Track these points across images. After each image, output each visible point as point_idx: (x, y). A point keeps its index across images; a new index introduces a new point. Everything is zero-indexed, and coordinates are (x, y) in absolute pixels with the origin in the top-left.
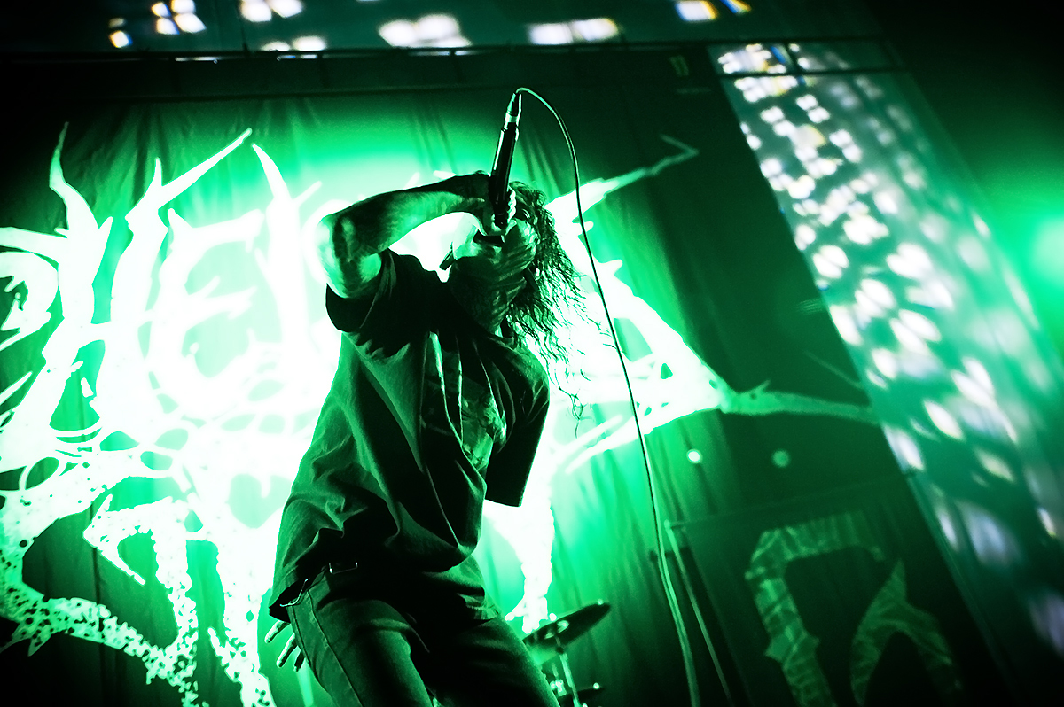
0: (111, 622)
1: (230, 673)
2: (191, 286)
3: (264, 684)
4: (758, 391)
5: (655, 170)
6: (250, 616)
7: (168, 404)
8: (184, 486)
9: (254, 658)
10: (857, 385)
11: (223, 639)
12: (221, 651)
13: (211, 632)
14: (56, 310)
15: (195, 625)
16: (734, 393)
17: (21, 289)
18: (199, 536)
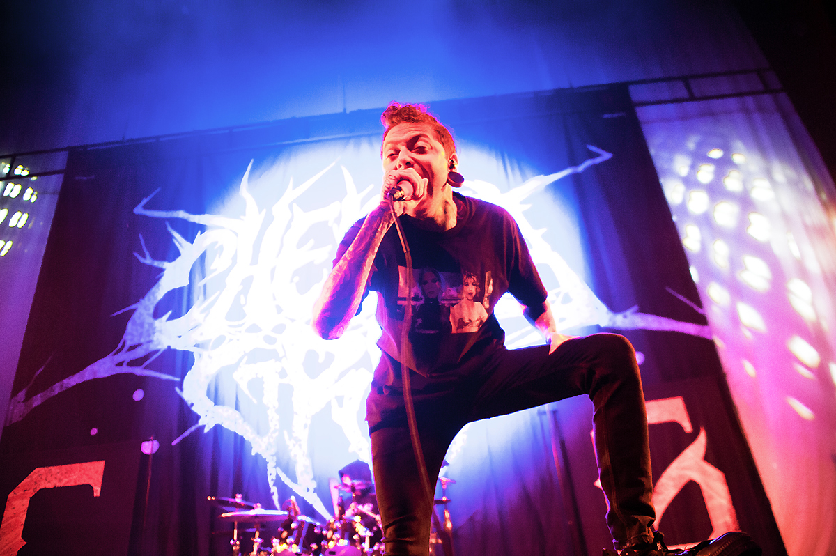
0: (240, 421)
1: (292, 454)
2: (299, 246)
3: (308, 462)
4: (628, 313)
5: (581, 168)
6: (305, 426)
7: (279, 310)
8: (281, 354)
9: (305, 447)
10: (700, 311)
11: (291, 437)
12: (290, 443)
13: (285, 432)
14: (234, 259)
15: (277, 427)
16: (611, 314)
17: (221, 248)
18: (285, 381)
